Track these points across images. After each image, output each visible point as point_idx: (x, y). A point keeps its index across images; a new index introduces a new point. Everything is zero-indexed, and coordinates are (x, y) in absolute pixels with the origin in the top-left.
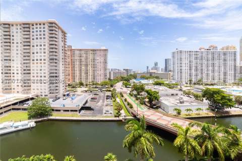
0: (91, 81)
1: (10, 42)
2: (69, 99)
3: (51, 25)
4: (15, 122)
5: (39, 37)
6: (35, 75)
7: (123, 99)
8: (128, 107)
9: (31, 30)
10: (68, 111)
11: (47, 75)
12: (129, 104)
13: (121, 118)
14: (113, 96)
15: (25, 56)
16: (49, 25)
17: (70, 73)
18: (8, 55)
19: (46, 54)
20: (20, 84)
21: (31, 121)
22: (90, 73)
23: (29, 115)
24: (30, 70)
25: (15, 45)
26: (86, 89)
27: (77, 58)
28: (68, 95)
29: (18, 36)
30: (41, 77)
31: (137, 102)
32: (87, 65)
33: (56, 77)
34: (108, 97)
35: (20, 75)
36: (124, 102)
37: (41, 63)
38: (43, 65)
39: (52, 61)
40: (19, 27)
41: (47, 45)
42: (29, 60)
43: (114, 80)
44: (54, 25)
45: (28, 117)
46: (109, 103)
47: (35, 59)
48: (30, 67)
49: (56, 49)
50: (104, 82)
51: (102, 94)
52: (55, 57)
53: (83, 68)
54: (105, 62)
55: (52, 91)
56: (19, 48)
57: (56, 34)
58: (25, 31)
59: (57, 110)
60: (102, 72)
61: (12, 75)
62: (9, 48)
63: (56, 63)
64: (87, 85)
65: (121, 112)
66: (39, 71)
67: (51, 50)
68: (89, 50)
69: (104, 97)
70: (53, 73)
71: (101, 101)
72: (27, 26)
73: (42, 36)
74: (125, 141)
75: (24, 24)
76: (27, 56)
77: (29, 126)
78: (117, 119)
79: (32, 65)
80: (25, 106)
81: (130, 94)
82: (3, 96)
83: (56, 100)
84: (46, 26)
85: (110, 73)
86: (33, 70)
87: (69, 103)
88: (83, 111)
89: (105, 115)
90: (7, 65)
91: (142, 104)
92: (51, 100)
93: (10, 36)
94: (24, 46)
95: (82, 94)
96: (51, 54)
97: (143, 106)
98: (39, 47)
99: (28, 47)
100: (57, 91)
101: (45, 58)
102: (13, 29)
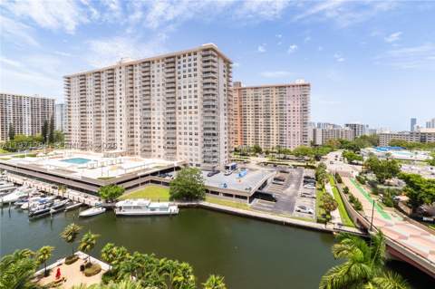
0: (275, 145)
1: (149, 86)
2: (234, 176)
3: (206, 53)
4: (153, 201)
5: (187, 74)
6: (183, 131)
7: (341, 187)
8: (350, 206)
9: (177, 65)
10: (231, 196)
11: (200, 131)
12: (352, 200)
13: (330, 227)
14: (318, 179)
15: (168, 103)
16: (203, 53)
17: (239, 130)
18: (147, 102)
19: (198, 99)
20: (162, 145)
21: (172, 203)
22: (275, 130)
23: (171, 193)
25: (156, 88)
26: (266, 160)
27: (250, 102)
28: (234, 168)
29: (159, 75)
30: (191, 134)
31: (374, 198)
32: (267, 116)
33: (214, 135)
34: (307, 180)
35: (162, 130)
36: (343, 194)
37: (190, 113)
38: (193, 115)
39: (206, 109)
40: (161, 63)
41: (199, 85)
42: (174, 108)
43: (323, 145)
44: (210, 52)
45: (169, 196)
46: (308, 191)
47: (183, 106)
48: (175, 118)
49: (214, 89)
50: (302, 150)
51: (295, 173)
52: (211, 103)
53: (261, 120)
54: (305, 110)
56: (160, 92)
57: (214, 67)
58: (168, 68)
59: (213, 192)
60: (298, 129)
61: (152, 131)
62: (148, 93)
63: (214, 112)
64: (267, 153)
65: (332, 213)
66: (188, 126)
67: (206, 92)
68: (272, 87)
69: (299, 179)
70: (209, 129)
71: (293, 185)
72: (172, 60)
73: (192, 73)
74: (327, 278)
75: (167, 58)
76: (171, 103)
77: (169, 211)
78: (322, 226)
79: (177, 116)
80: (167, 179)
81: (358, 179)
82: (140, 160)
83: (213, 175)
84: (199, 57)
85: (314, 131)
86: (180, 123)
87: (233, 182)
88: (256, 201)
89: (297, 214)
90: (147, 116)
91: (388, 205)
92: (205, 174)
93: (149, 76)
94: (168, 88)
95: (258, 167)
96: (206, 98)
97: (390, 211)
98: (187, 89)
99: (173, 90)
100: (215, 160)
101: (197, 104)
102: (154, 67)
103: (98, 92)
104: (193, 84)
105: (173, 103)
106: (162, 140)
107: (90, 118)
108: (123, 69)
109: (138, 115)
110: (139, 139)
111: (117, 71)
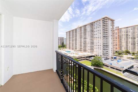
1: (86, 32)
2: (115, 61)
5: (97, 27)
6: (96, 45)
9: (94, 25)
10: (114, 68)
11: (102, 45)
16: (103, 20)
17: (118, 44)
18: (85, 37)
19: (101, 34)
20: (89, 49)
21: (92, 67)
23: (92, 64)
24: (93, 42)
25: (88, 32)
27: (123, 33)
28: (115, 58)
29: (88, 29)
30: (98, 46)
32: (134, 38)
33: (107, 46)
35: (89, 44)
38: (99, 40)
39: (104, 37)
40: (89, 25)
41: (102, 30)
44: (105, 19)
47: (96, 37)
48: (93, 41)
49: (107, 31)
52: (106, 35)
53: (130, 40)
55: (104, 54)
56: (89, 33)
57: (107, 23)
58: (91, 26)
59: (106, 66)
61: (87, 44)
62: (85, 34)
63: (107, 38)
64: (133, 54)
66: (97, 43)
67: (104, 32)
70: (105, 44)
72: (92, 24)
73: (99, 26)
75: (91, 23)
76: (92, 36)
80: (91, 59)
83: (106, 60)
84: (101, 21)
86: (95, 42)
87: (115, 63)
90: (85, 40)
92: (103, 59)
93: (86, 29)
94: (91, 32)
96: (104, 34)
98: (97, 32)
99: (93, 32)
100: (107, 54)
101: (101, 36)
102: (87, 27)
103: (73, 35)
104: (99, 30)
105: (93, 36)
106: (89, 47)
107: (71, 41)
108: (79, 28)
109: (83, 40)
110: (83, 47)
111: (77, 29)
